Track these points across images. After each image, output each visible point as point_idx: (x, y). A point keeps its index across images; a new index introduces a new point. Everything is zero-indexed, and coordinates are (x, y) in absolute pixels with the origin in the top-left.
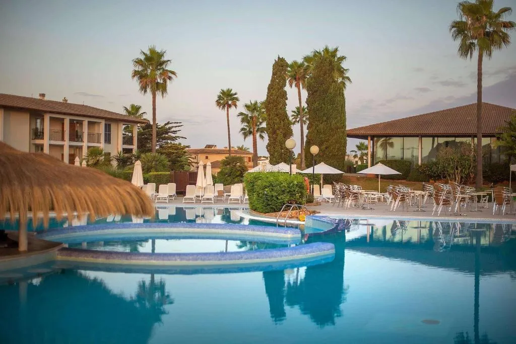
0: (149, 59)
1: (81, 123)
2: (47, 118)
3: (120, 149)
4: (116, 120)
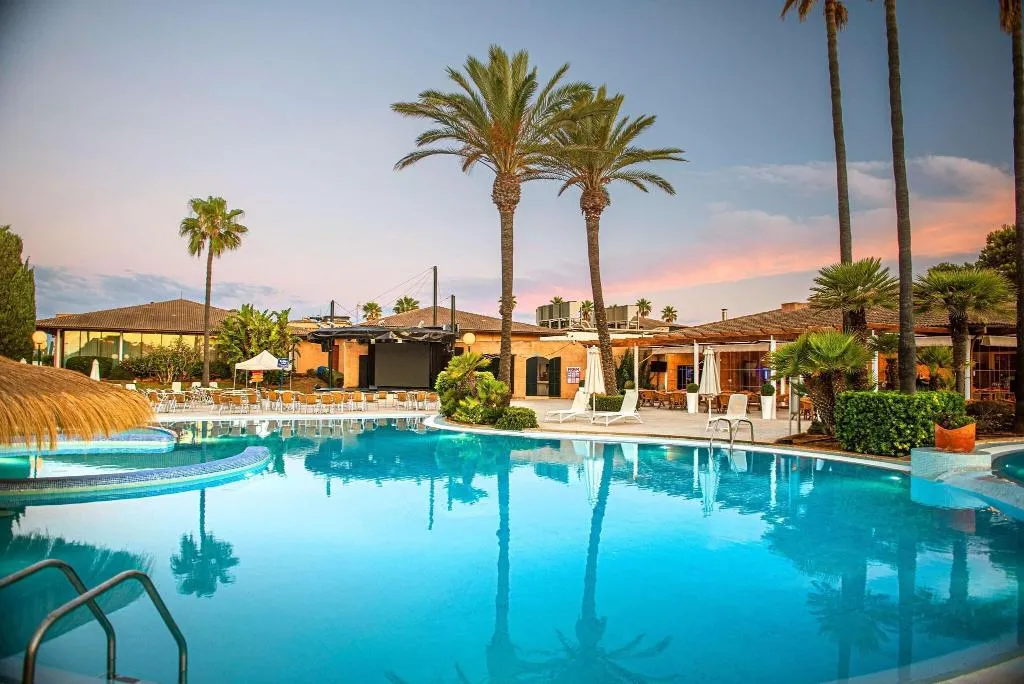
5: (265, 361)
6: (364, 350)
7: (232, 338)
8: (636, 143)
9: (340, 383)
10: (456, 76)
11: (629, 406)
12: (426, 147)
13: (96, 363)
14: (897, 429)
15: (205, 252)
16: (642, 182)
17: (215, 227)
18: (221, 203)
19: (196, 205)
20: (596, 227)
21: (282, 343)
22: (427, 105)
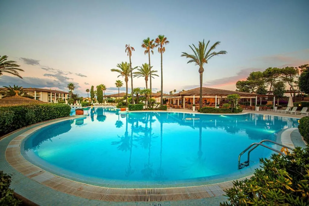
4: (67, 93)
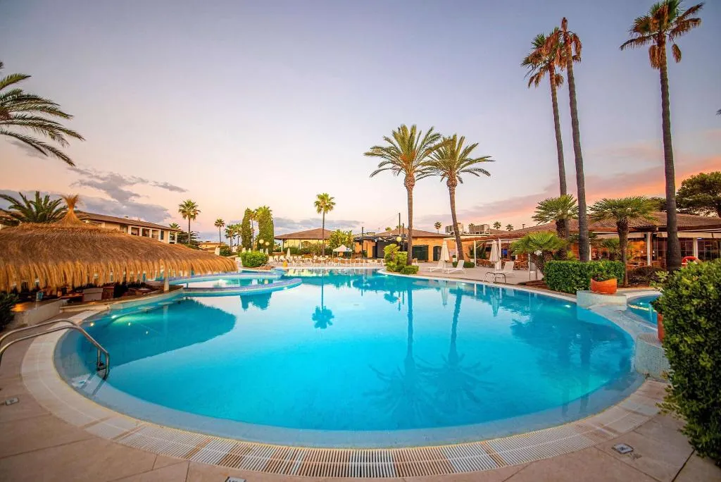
0: (188, 205)
1: (148, 231)
2: (130, 228)
3: (169, 241)
4: (167, 230)
5: (343, 249)
6: (374, 244)
7: (333, 241)
8: (471, 156)
9: (366, 256)
10: (387, 139)
11: (460, 267)
12: (381, 168)
13: (289, 249)
14: (575, 280)
15: (322, 212)
16: (475, 172)
17: (325, 203)
18: (327, 196)
19: (319, 196)
20: (454, 193)
21: (349, 242)
22: (376, 151)
